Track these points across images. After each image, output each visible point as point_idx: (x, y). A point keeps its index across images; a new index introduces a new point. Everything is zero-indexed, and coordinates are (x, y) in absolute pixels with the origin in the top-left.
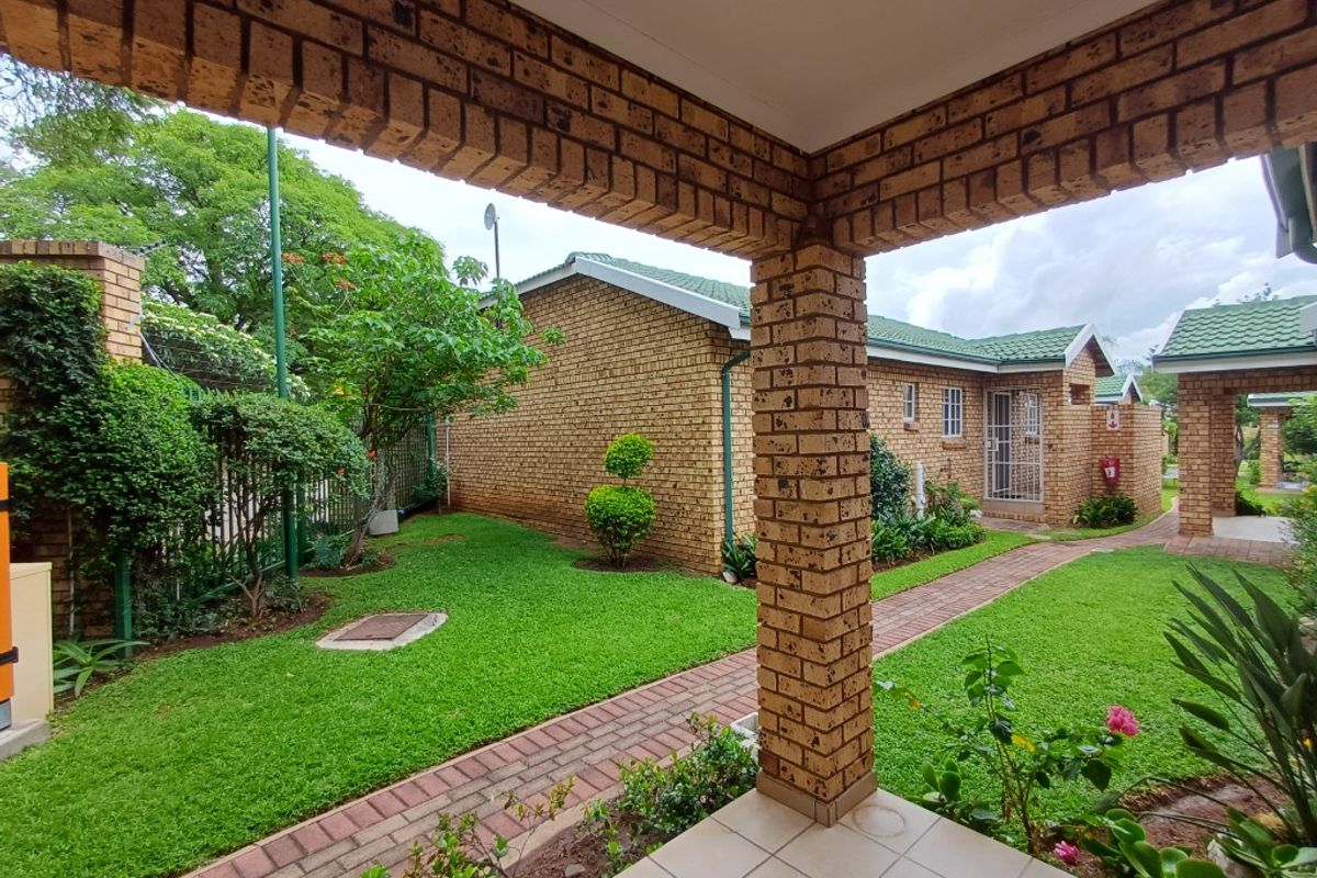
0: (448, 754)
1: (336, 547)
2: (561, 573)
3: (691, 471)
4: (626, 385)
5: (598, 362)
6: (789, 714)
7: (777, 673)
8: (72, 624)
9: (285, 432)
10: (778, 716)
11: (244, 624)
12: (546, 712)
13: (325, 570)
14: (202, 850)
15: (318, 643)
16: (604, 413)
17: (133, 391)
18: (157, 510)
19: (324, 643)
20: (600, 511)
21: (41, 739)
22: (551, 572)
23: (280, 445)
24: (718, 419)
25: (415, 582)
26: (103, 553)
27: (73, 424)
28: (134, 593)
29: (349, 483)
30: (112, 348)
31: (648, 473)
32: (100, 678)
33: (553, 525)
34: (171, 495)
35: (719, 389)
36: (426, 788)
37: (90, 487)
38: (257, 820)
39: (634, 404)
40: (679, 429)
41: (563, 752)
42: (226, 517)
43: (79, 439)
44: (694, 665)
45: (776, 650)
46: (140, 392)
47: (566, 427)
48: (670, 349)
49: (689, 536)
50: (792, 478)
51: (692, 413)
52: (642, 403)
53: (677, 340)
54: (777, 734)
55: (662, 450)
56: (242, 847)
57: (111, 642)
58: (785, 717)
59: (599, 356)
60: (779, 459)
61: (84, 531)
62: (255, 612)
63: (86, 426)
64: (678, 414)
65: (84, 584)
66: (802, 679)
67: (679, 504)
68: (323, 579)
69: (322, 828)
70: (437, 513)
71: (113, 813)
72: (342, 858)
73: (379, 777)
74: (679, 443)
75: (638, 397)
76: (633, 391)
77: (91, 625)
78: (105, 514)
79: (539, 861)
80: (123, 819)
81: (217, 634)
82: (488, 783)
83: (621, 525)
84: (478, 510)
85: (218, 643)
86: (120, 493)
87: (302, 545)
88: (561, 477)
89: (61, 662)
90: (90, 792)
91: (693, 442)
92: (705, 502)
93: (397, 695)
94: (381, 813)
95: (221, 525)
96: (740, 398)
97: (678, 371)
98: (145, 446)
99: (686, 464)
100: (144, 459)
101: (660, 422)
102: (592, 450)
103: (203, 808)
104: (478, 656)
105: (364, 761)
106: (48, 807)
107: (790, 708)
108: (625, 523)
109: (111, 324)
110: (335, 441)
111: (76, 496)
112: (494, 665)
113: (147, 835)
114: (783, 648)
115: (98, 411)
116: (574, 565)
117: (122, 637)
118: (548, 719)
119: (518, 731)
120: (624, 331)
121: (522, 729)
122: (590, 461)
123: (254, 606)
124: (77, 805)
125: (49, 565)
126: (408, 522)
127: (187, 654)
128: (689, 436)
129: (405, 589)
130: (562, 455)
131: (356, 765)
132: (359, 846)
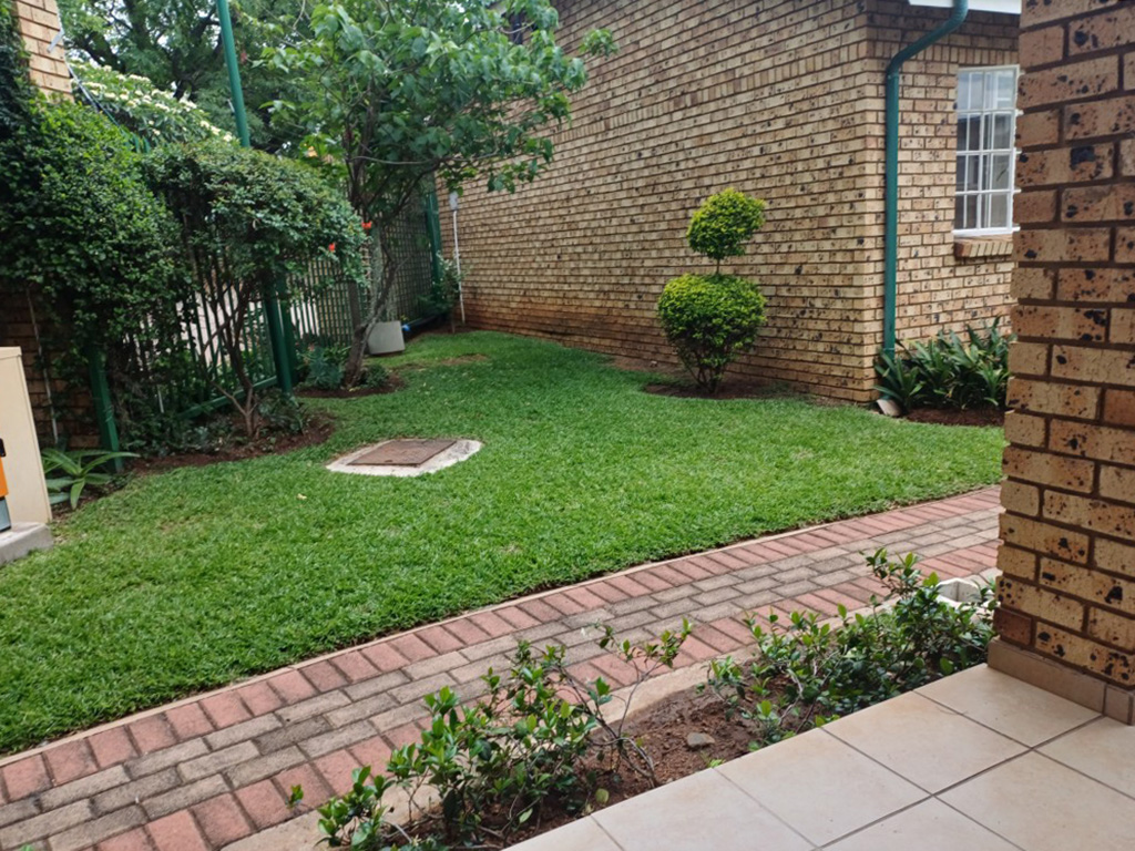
0: (506, 594)
1: (333, 362)
2: (627, 398)
3: (827, 245)
4: (719, 115)
5: (672, 84)
6: (1063, 553)
7: (1041, 488)
8: (56, 434)
9: (258, 189)
10: (1039, 555)
11: (239, 444)
12: (633, 556)
13: (324, 390)
14: (232, 666)
15: (328, 467)
16: (682, 166)
17: (71, 135)
18: (123, 292)
19: (337, 467)
20: (681, 311)
21: (45, 544)
22: (612, 398)
23: (252, 207)
24: (876, 156)
25: (435, 405)
26: (72, 346)
27: (12, 180)
28: (113, 398)
29: (343, 261)
30: (37, 77)
31: (756, 255)
32: (93, 492)
33: (607, 342)
34: (135, 274)
35: (879, 104)
36: (484, 626)
37: (44, 261)
38: (290, 642)
39: (731, 146)
40: (807, 178)
41: (661, 604)
42: (201, 311)
43: (22, 199)
44: (843, 517)
45: (1044, 449)
46: (78, 137)
47: (623, 195)
48: (794, 44)
49: (821, 347)
50: (1103, 139)
51: (831, 150)
52: (745, 142)
53: (808, 26)
54: (1034, 583)
55: (778, 215)
56: (275, 669)
57: (98, 453)
58: (1053, 556)
59: (675, 72)
60: (1076, 108)
61: (50, 321)
62: (250, 430)
63: (27, 182)
64: (806, 154)
65: (61, 385)
66: (1094, 495)
67: (804, 299)
68: (322, 400)
69: (365, 657)
70: (450, 331)
71: (131, 621)
72: (394, 691)
73: (424, 610)
74: (807, 201)
75: (738, 133)
76: (730, 124)
77: (76, 434)
78: (68, 297)
79: (648, 724)
80: (142, 627)
81: (211, 452)
82: (563, 629)
83: (714, 330)
84: (504, 326)
85: (213, 461)
86: (79, 270)
87: (294, 361)
88: (618, 272)
89: (53, 473)
90: (104, 600)
91: (831, 198)
92: (850, 293)
93: (434, 525)
94: (432, 647)
95: (196, 321)
96: (915, 118)
97: (807, 81)
98: (96, 207)
99: (819, 234)
100: (99, 225)
101: (775, 171)
102: (663, 226)
103: (226, 624)
104: (529, 488)
105: (404, 590)
106: (63, 608)
107: (1064, 543)
108: (719, 327)
109: (30, 45)
110: (320, 204)
111: (33, 274)
112: (551, 499)
113: (171, 644)
114: (1057, 444)
115: (34, 162)
116: (644, 390)
117: (109, 448)
118: (633, 565)
119: (594, 575)
120: (715, 24)
121: (600, 574)
122: (661, 245)
123: (249, 423)
124: (92, 610)
125: (17, 350)
126: (416, 340)
127: (181, 472)
128: (826, 187)
129: (423, 412)
130: (618, 239)
131: (397, 595)
132: (411, 680)
